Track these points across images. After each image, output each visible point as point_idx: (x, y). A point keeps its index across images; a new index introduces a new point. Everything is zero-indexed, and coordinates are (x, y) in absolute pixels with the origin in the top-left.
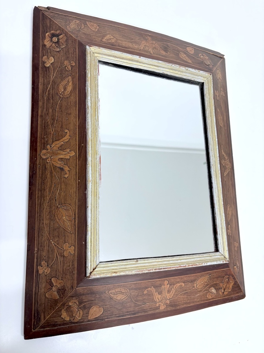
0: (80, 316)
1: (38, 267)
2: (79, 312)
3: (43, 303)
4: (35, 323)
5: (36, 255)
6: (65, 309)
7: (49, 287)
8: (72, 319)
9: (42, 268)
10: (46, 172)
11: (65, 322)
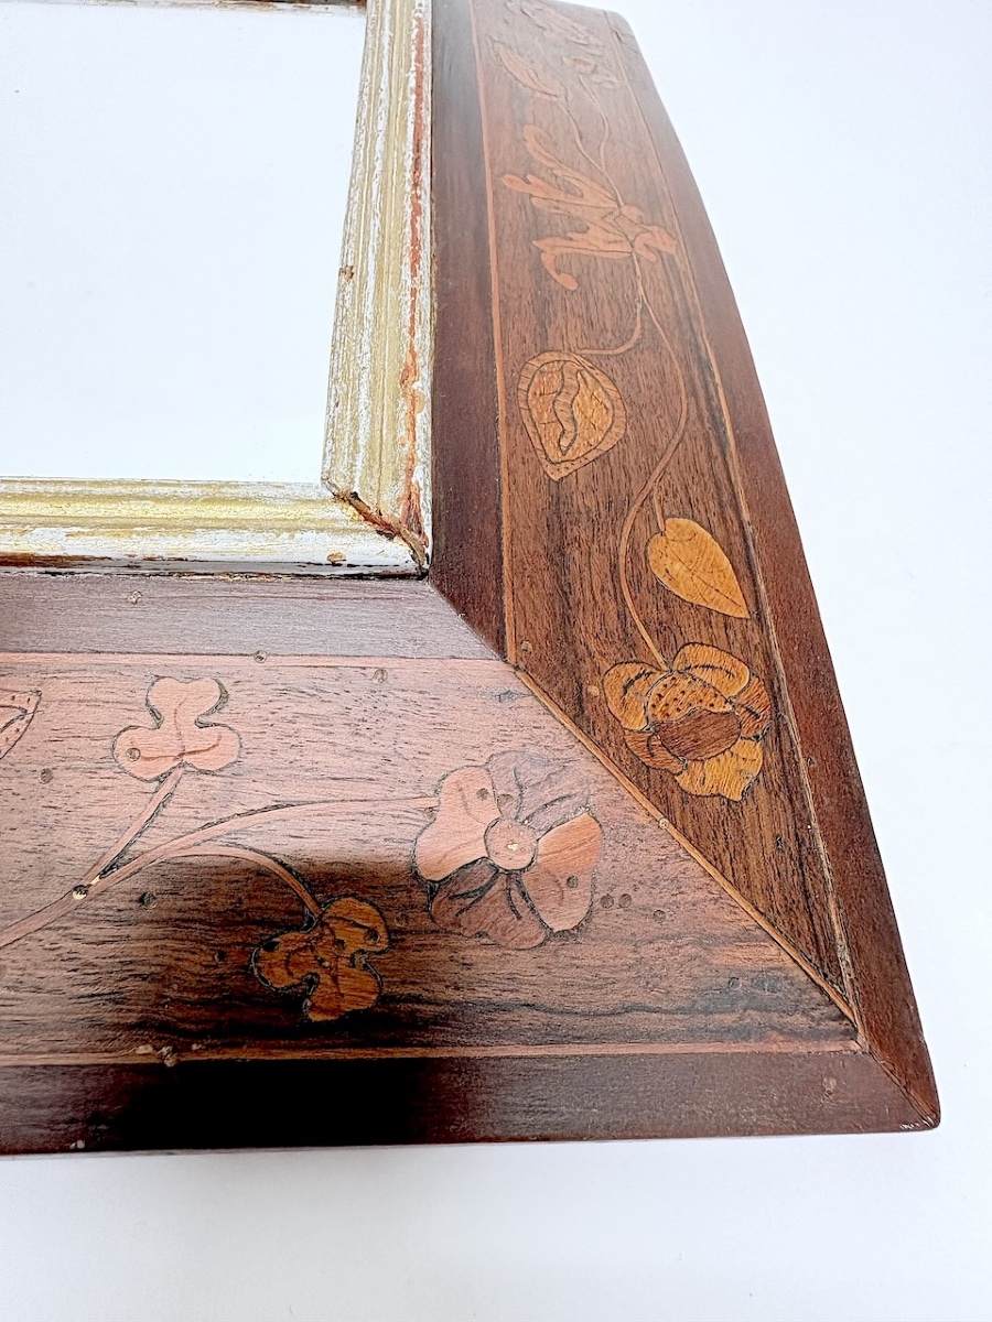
0: (727, 666)
1: (316, 1017)
2: (697, 673)
3: (631, 958)
4: (799, 1021)
6: (675, 766)
7: (491, 908)
8: (751, 726)
9: (325, 979)
11: (775, 774)
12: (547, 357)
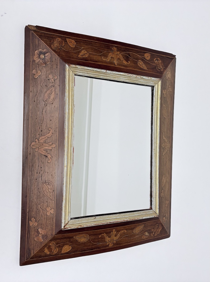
0: (56, 251)
1: (29, 222)
2: (55, 249)
3: (33, 244)
4: (27, 256)
5: (27, 214)
7: (36, 234)
8: (51, 253)
9: (32, 222)
10: (35, 158)
11: (47, 255)
12: (88, 236)
